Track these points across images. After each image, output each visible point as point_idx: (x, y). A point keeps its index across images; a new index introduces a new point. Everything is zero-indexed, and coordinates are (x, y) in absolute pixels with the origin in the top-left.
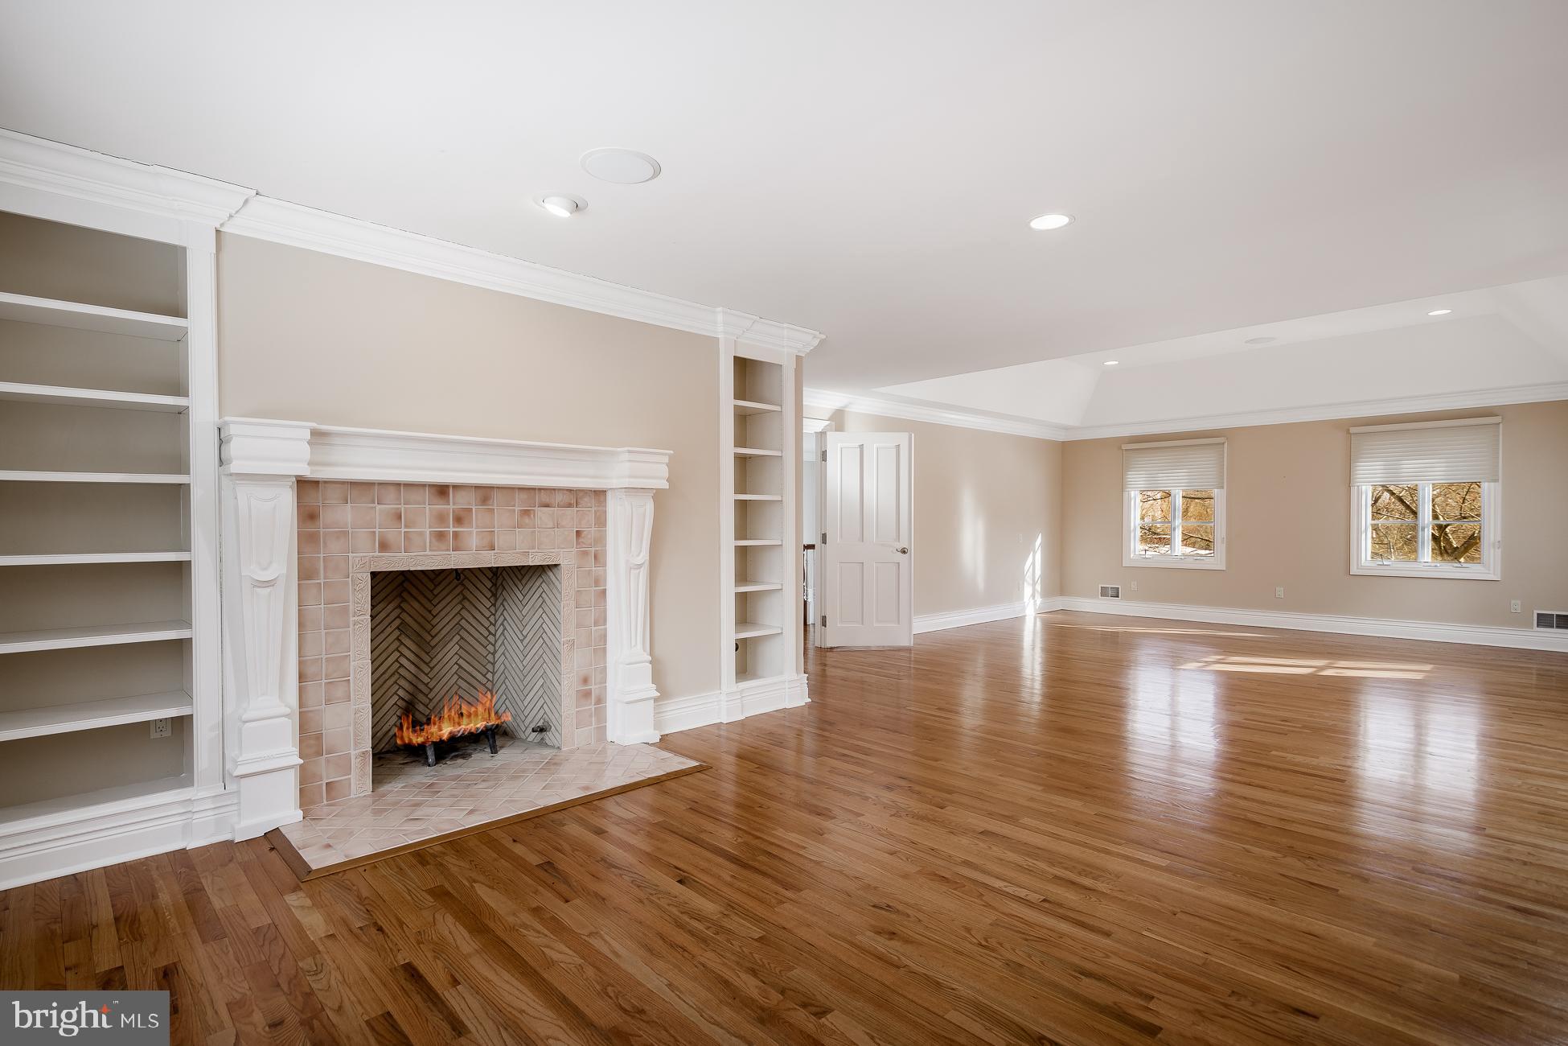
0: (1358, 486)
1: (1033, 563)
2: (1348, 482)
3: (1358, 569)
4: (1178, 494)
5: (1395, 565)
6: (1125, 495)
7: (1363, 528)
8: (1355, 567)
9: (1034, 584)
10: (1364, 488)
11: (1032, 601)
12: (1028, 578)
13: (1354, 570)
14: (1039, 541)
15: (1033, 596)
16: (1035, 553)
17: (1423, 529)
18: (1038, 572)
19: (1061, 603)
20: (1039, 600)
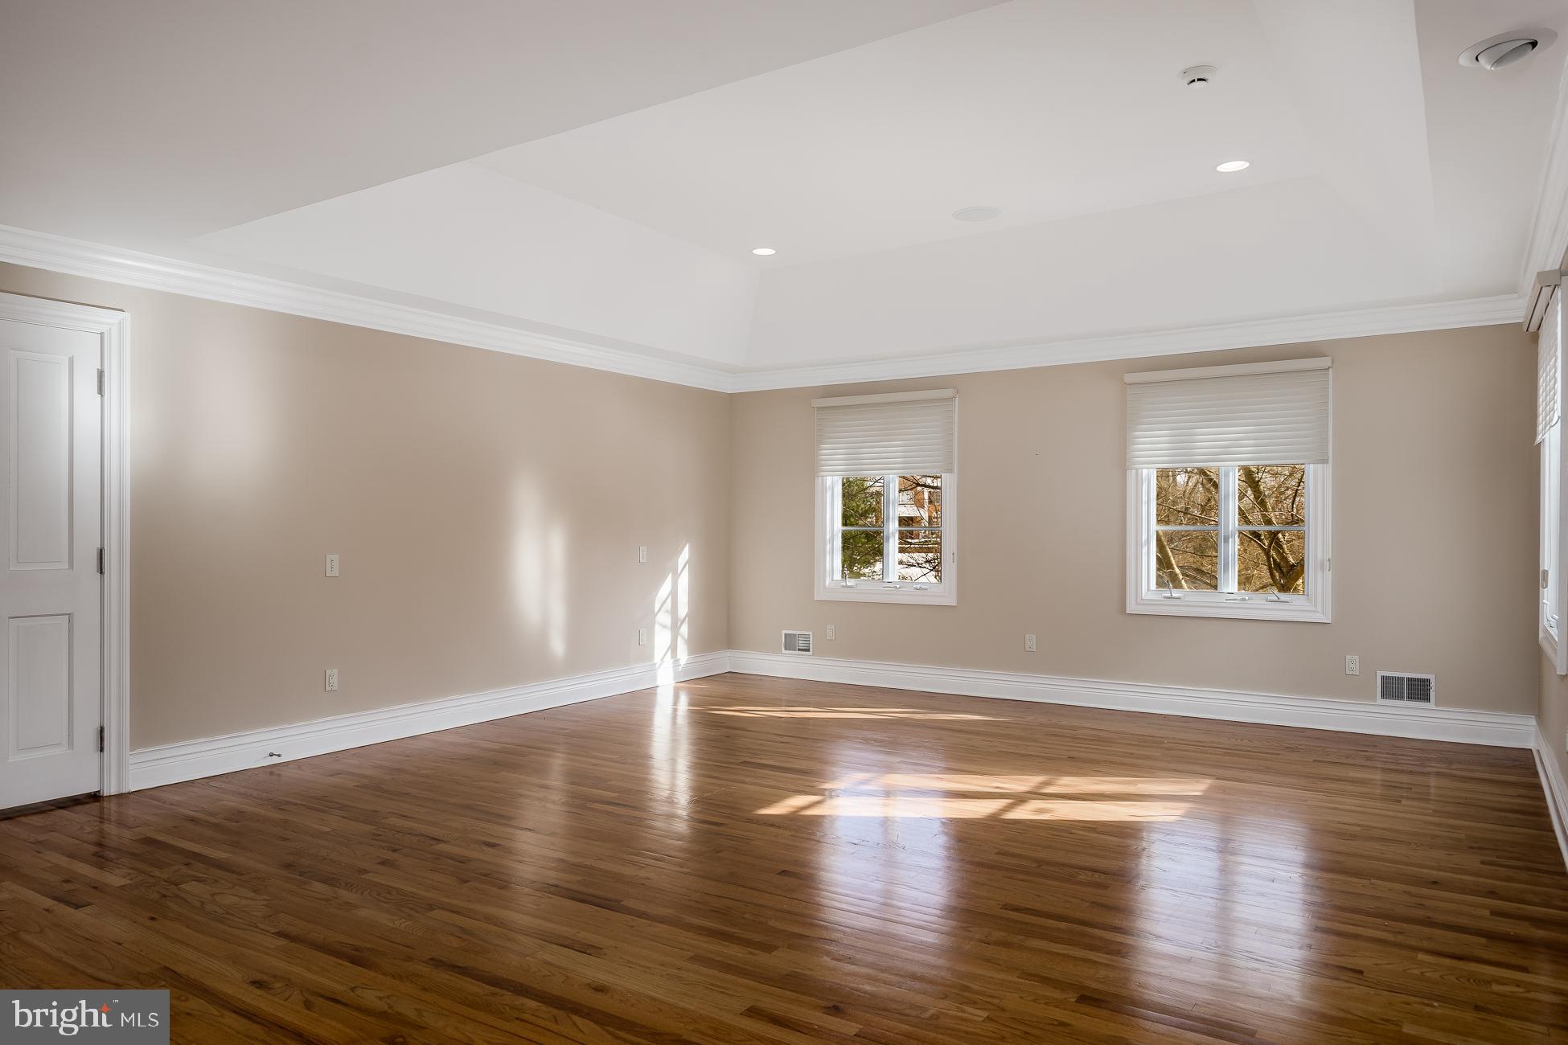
0: (1137, 469)
1: (674, 594)
2: (1122, 464)
3: (1137, 604)
4: (893, 481)
5: (1189, 599)
6: (818, 481)
7: (1145, 537)
8: (1133, 602)
9: (675, 627)
10: (1145, 472)
11: (668, 658)
12: (664, 618)
13: (1132, 608)
14: (685, 555)
15: (673, 648)
16: (676, 576)
17: (1226, 540)
18: (683, 610)
19: (727, 661)
20: (683, 656)
